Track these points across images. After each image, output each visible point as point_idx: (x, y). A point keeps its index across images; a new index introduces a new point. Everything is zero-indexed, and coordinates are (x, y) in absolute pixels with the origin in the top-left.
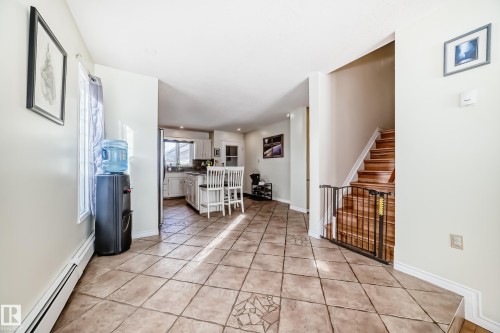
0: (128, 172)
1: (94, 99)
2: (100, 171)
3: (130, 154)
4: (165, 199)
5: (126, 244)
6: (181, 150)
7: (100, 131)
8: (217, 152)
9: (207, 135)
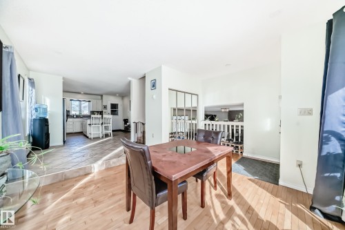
0: (47, 117)
1: (31, 88)
2: (34, 117)
3: (48, 110)
4: (67, 134)
5: (47, 146)
6: (83, 105)
7: (34, 100)
8: (105, 107)
9: (100, 97)
